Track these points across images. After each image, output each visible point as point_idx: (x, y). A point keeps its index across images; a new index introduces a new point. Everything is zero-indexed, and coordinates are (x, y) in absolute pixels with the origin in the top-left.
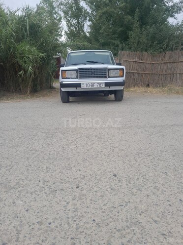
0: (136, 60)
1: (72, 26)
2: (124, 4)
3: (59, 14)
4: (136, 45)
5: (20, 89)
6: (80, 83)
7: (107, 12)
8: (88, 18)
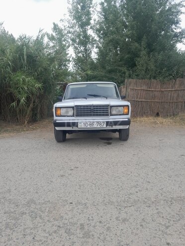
0: (144, 87)
1: (79, 52)
2: (130, 32)
3: (68, 41)
4: (143, 72)
5: (17, 119)
6: (77, 123)
7: (113, 39)
8: (95, 45)
